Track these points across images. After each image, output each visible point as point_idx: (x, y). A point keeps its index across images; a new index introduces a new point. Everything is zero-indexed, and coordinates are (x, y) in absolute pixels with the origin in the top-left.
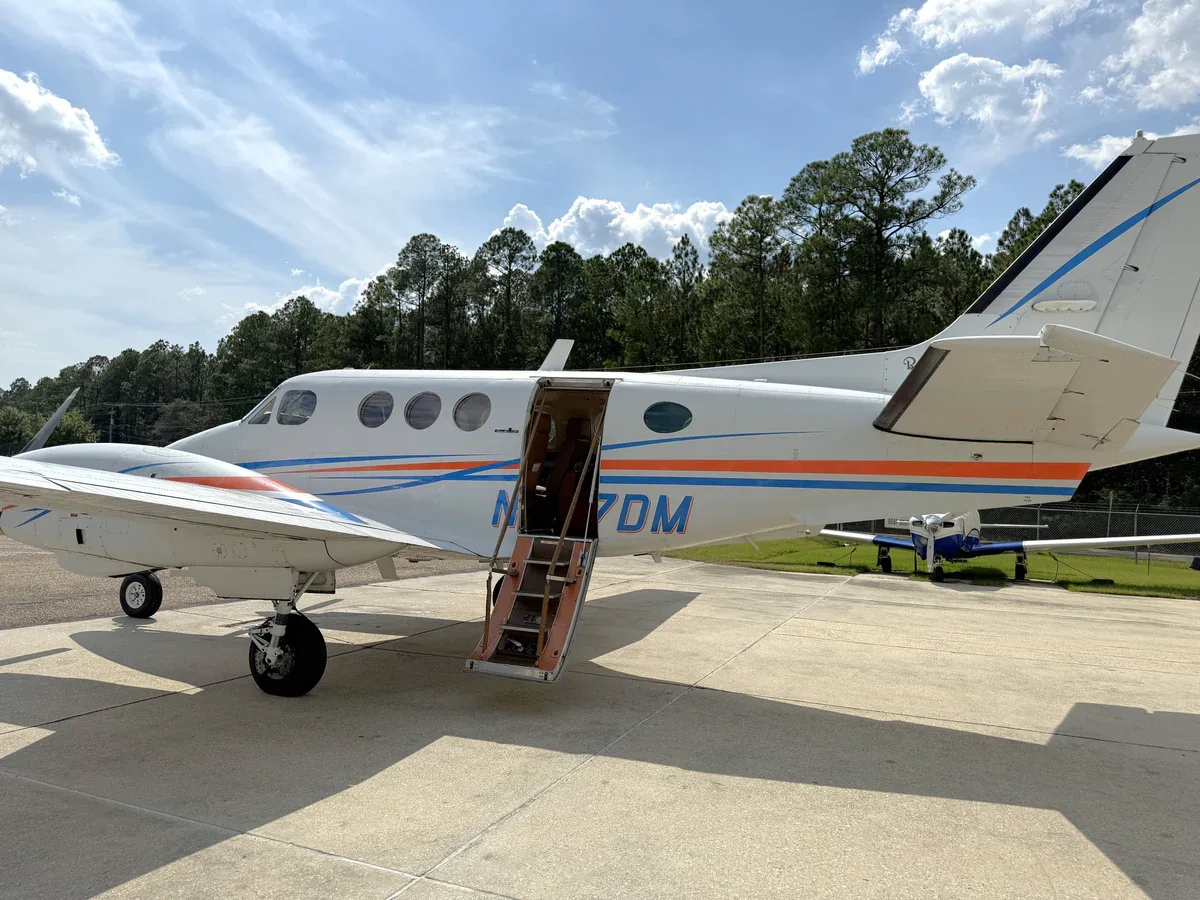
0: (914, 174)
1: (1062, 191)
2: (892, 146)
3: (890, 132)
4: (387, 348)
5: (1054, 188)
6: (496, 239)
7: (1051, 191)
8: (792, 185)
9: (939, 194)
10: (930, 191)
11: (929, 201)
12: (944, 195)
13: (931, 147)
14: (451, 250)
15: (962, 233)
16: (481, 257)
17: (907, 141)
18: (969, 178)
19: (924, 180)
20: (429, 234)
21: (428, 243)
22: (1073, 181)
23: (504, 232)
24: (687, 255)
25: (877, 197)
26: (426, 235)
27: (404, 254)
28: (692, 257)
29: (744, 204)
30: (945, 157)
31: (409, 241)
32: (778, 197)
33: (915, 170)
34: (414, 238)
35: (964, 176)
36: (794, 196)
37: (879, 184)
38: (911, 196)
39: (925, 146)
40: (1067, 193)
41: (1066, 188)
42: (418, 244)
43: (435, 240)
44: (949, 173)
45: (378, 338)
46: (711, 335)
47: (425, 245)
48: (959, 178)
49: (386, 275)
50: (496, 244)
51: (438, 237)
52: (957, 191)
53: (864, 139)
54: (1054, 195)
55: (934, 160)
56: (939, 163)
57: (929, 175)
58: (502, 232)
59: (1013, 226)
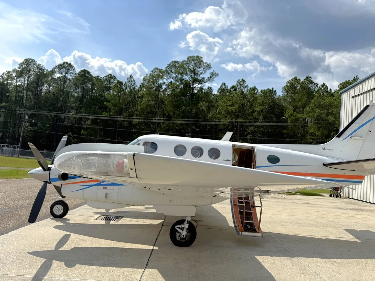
0: (203, 70)
1: (240, 81)
2: (198, 60)
3: (198, 57)
4: (11, 98)
5: (238, 80)
6: (60, 65)
7: (237, 81)
8: (168, 66)
9: (209, 77)
10: (206, 75)
11: (206, 78)
12: (211, 77)
13: (208, 63)
14: (41, 66)
15: (211, 88)
16: (54, 70)
17: (202, 60)
18: (217, 74)
19: (205, 72)
20: (32, 58)
21: (32, 62)
22: (243, 79)
23: (64, 63)
24: (132, 81)
25: (193, 74)
26: (31, 59)
27: (21, 65)
28: (133, 82)
29: (154, 69)
30: (211, 66)
31: (23, 60)
32: (164, 69)
33: (203, 69)
34: (26, 59)
35: (216, 73)
36: (168, 70)
37: (193, 71)
38: (202, 76)
39: (207, 62)
40: (241, 82)
41: (241, 81)
42: (28, 62)
43: (35, 61)
44: (212, 71)
45: (7, 94)
46: (142, 108)
47: (31, 62)
48: (215, 73)
49: (12, 71)
50: (61, 67)
51: (36, 60)
52: (214, 77)
53: (191, 57)
54: (238, 82)
55: (209, 67)
56: (210, 68)
57: (206, 71)
58: (63, 63)
59: (221, 87)
